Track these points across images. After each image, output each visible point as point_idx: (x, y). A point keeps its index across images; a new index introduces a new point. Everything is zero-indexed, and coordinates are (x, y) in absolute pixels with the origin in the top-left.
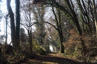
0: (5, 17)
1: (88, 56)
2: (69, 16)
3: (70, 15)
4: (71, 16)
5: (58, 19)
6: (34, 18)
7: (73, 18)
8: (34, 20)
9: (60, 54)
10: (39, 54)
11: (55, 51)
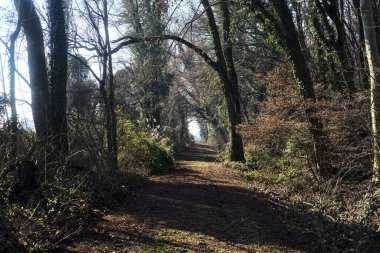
0: (6, 44)
1: (335, 183)
2: (263, 16)
3: (268, 15)
4: (272, 19)
5: (219, 24)
6: (125, 15)
7: (277, 26)
8: (126, 22)
9: (227, 166)
10: (143, 172)
11: (210, 142)
